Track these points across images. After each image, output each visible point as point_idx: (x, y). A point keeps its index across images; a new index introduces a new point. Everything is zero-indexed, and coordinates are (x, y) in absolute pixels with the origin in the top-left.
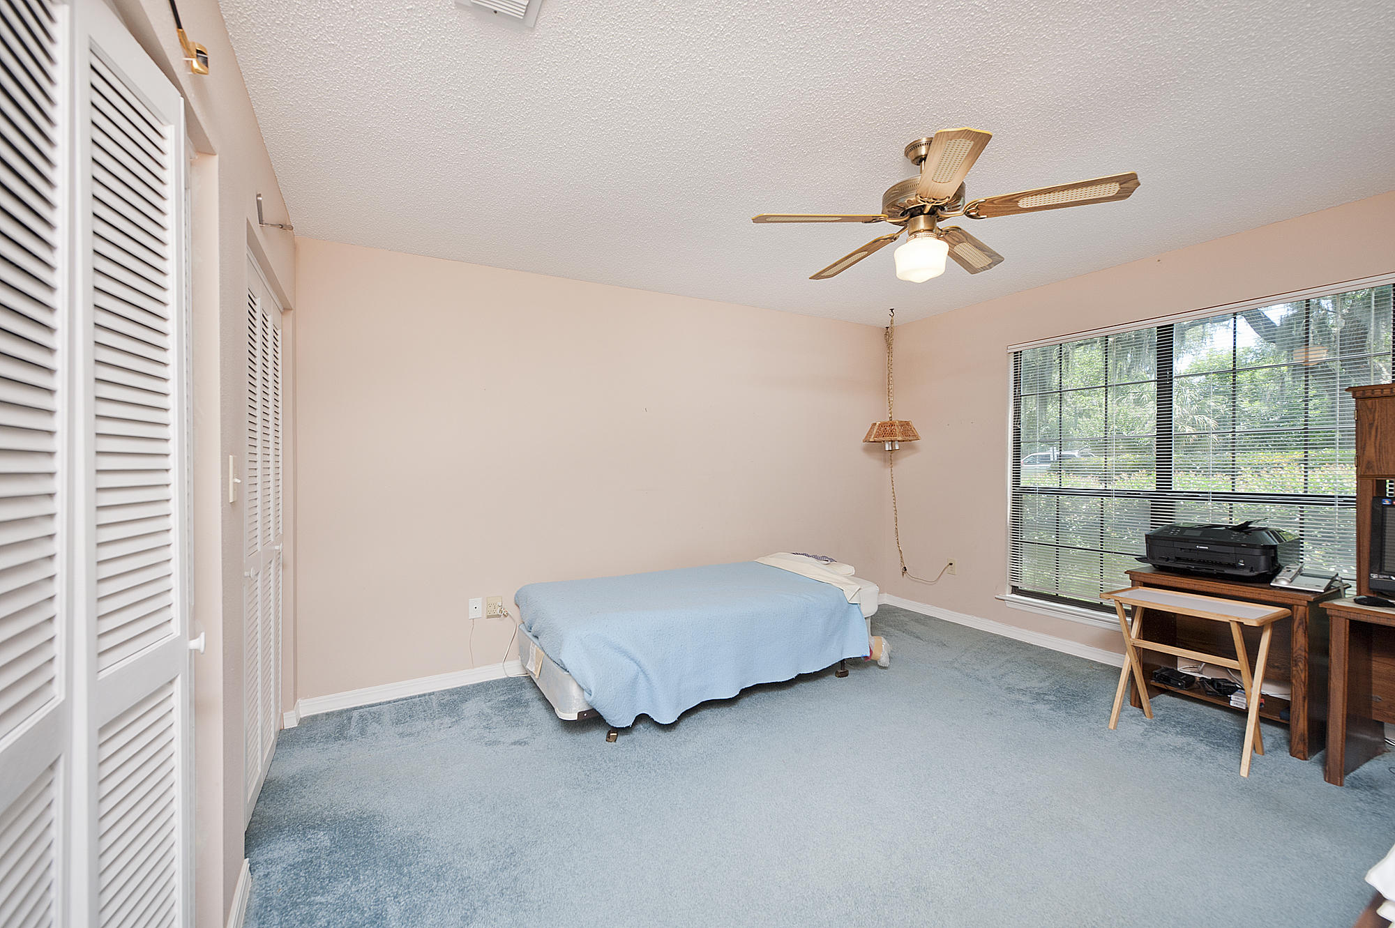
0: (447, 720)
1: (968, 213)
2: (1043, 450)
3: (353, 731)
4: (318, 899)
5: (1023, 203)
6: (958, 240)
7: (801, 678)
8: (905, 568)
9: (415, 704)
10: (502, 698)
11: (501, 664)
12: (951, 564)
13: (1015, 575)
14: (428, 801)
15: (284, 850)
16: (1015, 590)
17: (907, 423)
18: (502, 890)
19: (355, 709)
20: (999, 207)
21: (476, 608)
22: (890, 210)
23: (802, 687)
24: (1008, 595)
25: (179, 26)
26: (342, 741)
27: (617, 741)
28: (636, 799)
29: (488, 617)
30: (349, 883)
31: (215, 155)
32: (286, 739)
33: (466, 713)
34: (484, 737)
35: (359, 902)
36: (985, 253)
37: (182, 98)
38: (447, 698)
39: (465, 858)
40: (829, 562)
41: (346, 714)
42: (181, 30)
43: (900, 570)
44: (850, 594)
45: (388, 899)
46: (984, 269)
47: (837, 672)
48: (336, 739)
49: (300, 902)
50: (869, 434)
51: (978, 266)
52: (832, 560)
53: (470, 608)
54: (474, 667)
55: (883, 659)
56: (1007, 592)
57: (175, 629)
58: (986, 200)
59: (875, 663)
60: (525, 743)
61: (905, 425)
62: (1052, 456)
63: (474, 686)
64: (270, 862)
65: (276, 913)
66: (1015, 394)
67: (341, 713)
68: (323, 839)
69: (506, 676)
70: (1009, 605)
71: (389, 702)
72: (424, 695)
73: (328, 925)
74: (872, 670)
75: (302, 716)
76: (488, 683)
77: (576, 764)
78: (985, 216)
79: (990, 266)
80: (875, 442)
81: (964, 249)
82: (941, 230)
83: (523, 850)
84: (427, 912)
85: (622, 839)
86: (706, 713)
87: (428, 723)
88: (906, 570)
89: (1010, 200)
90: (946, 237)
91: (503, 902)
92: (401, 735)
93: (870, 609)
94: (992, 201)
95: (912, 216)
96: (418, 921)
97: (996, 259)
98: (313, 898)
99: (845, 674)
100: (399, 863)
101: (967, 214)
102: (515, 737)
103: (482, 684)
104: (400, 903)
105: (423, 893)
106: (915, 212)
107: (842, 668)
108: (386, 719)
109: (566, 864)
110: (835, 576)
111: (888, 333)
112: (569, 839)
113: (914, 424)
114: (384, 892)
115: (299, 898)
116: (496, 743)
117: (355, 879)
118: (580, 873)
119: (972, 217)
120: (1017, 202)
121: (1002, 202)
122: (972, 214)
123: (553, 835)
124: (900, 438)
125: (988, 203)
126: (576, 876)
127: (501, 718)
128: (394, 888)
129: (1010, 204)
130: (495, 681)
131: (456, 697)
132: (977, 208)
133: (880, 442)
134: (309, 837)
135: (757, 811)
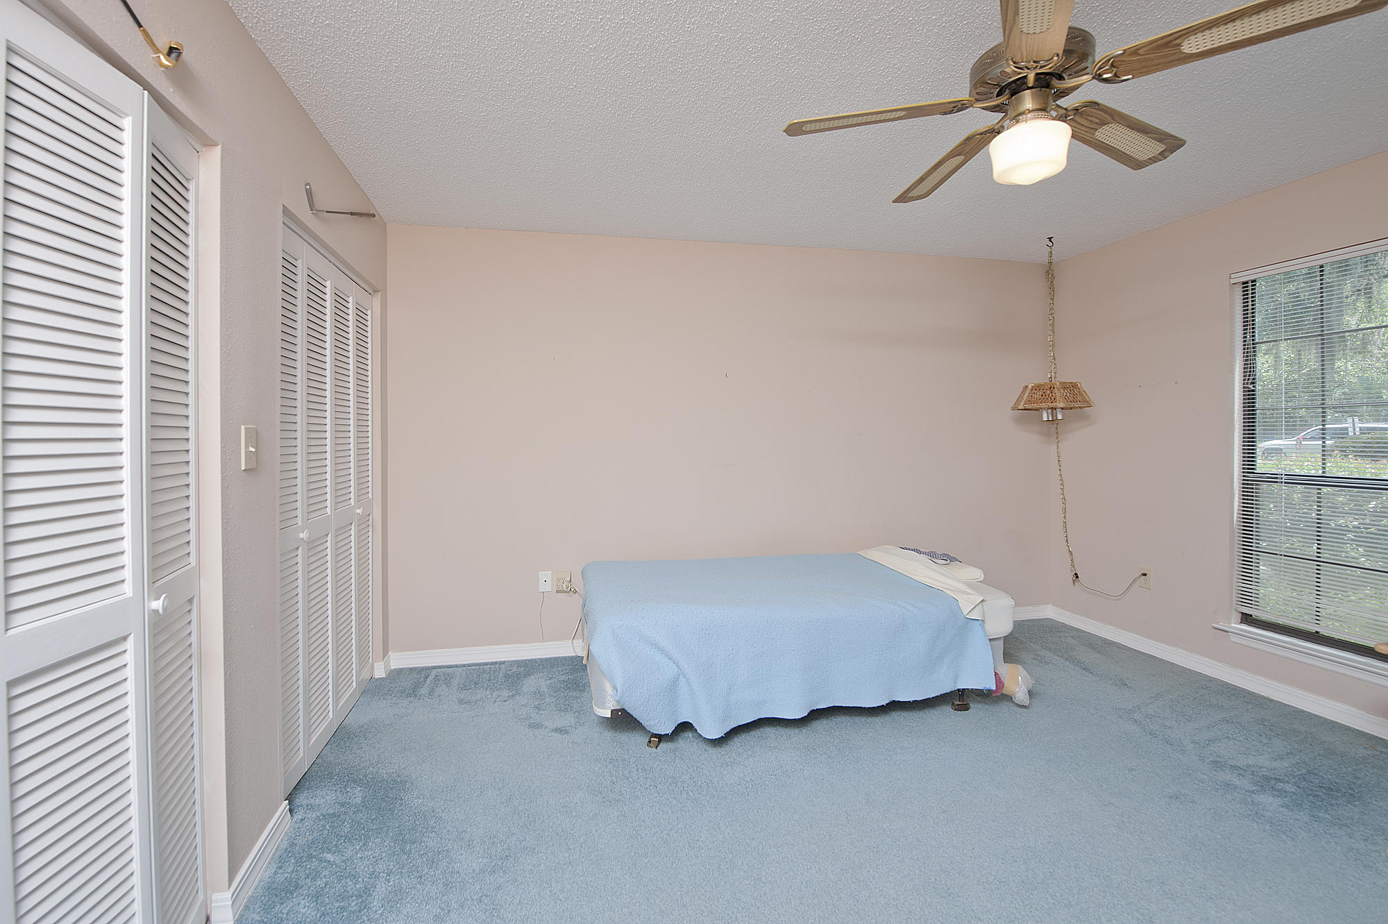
0: (505, 693)
1: (1100, 75)
2: (1337, 421)
3: (424, 691)
4: (329, 857)
5: (1190, 46)
6: (1097, 121)
7: (894, 706)
8: (1076, 574)
9: (484, 671)
10: (563, 678)
11: (570, 642)
12: (1145, 575)
13: (1246, 597)
14: (455, 777)
15: (324, 798)
16: (1247, 619)
17: (1074, 385)
18: (482, 897)
19: (435, 668)
20: (1149, 59)
21: (546, 582)
22: (978, 91)
23: (898, 716)
24: (1233, 625)
25: (140, 26)
26: (412, 699)
27: (658, 748)
28: (655, 823)
29: (557, 592)
30: (358, 847)
31: (217, 145)
32: (373, 689)
33: (525, 689)
34: (531, 718)
35: (358, 870)
36: (1150, 135)
37: (146, 92)
38: (515, 669)
39: (463, 848)
40: (949, 561)
41: (425, 671)
42: (142, 29)
43: (1070, 576)
44: (967, 604)
45: (381, 874)
46: (1154, 160)
47: (953, 704)
48: (409, 695)
49: (314, 856)
50: (1019, 401)
51: (1143, 157)
52: (953, 559)
53: (540, 581)
54: (544, 641)
55: (1021, 695)
56: (1233, 620)
57: (128, 589)
58: (1125, 51)
59: (1009, 698)
60: (566, 732)
61: (1072, 389)
62: (1350, 430)
63: (542, 660)
64: (310, 807)
65: (293, 861)
66: (1245, 341)
67: (423, 669)
68: (357, 795)
69: (575, 655)
70: (1234, 638)
71: (464, 666)
72: (496, 663)
73: (325, 886)
74: (1003, 709)
75: (392, 668)
76: (556, 659)
77: (606, 767)
78: (1130, 76)
79: (1163, 155)
80: (1025, 409)
81: (1108, 134)
82: (1066, 109)
83: (519, 855)
84: (407, 900)
85: (622, 869)
86: (769, 731)
87: (488, 692)
88: (1077, 577)
89: (1166, 45)
90: (1078, 118)
91: (478, 911)
92: (461, 702)
93: (1002, 627)
94: (1135, 51)
95: (1013, 93)
96: (397, 907)
97: (1172, 144)
98: (325, 854)
99: (965, 708)
100: (406, 838)
101: (1098, 77)
102: (559, 723)
103: (550, 659)
104: (389, 882)
105: (412, 877)
106: (1017, 87)
107: (960, 699)
108: (455, 682)
109: (553, 885)
110: (951, 582)
111: (1049, 272)
112: (567, 855)
113: (1085, 386)
114: (381, 866)
115: (315, 851)
116: (537, 726)
117: (364, 845)
118: (564, 899)
119: (1106, 80)
120: (1179, 45)
121: (1152, 49)
122: (1105, 76)
123: (553, 845)
124: (1062, 405)
125: (1130, 54)
126: (558, 902)
127: (554, 699)
128: (392, 864)
129: (1166, 51)
130: (563, 658)
131: (522, 669)
132: (1112, 65)
133: (1036, 410)
134: (348, 790)
135: (791, 873)
